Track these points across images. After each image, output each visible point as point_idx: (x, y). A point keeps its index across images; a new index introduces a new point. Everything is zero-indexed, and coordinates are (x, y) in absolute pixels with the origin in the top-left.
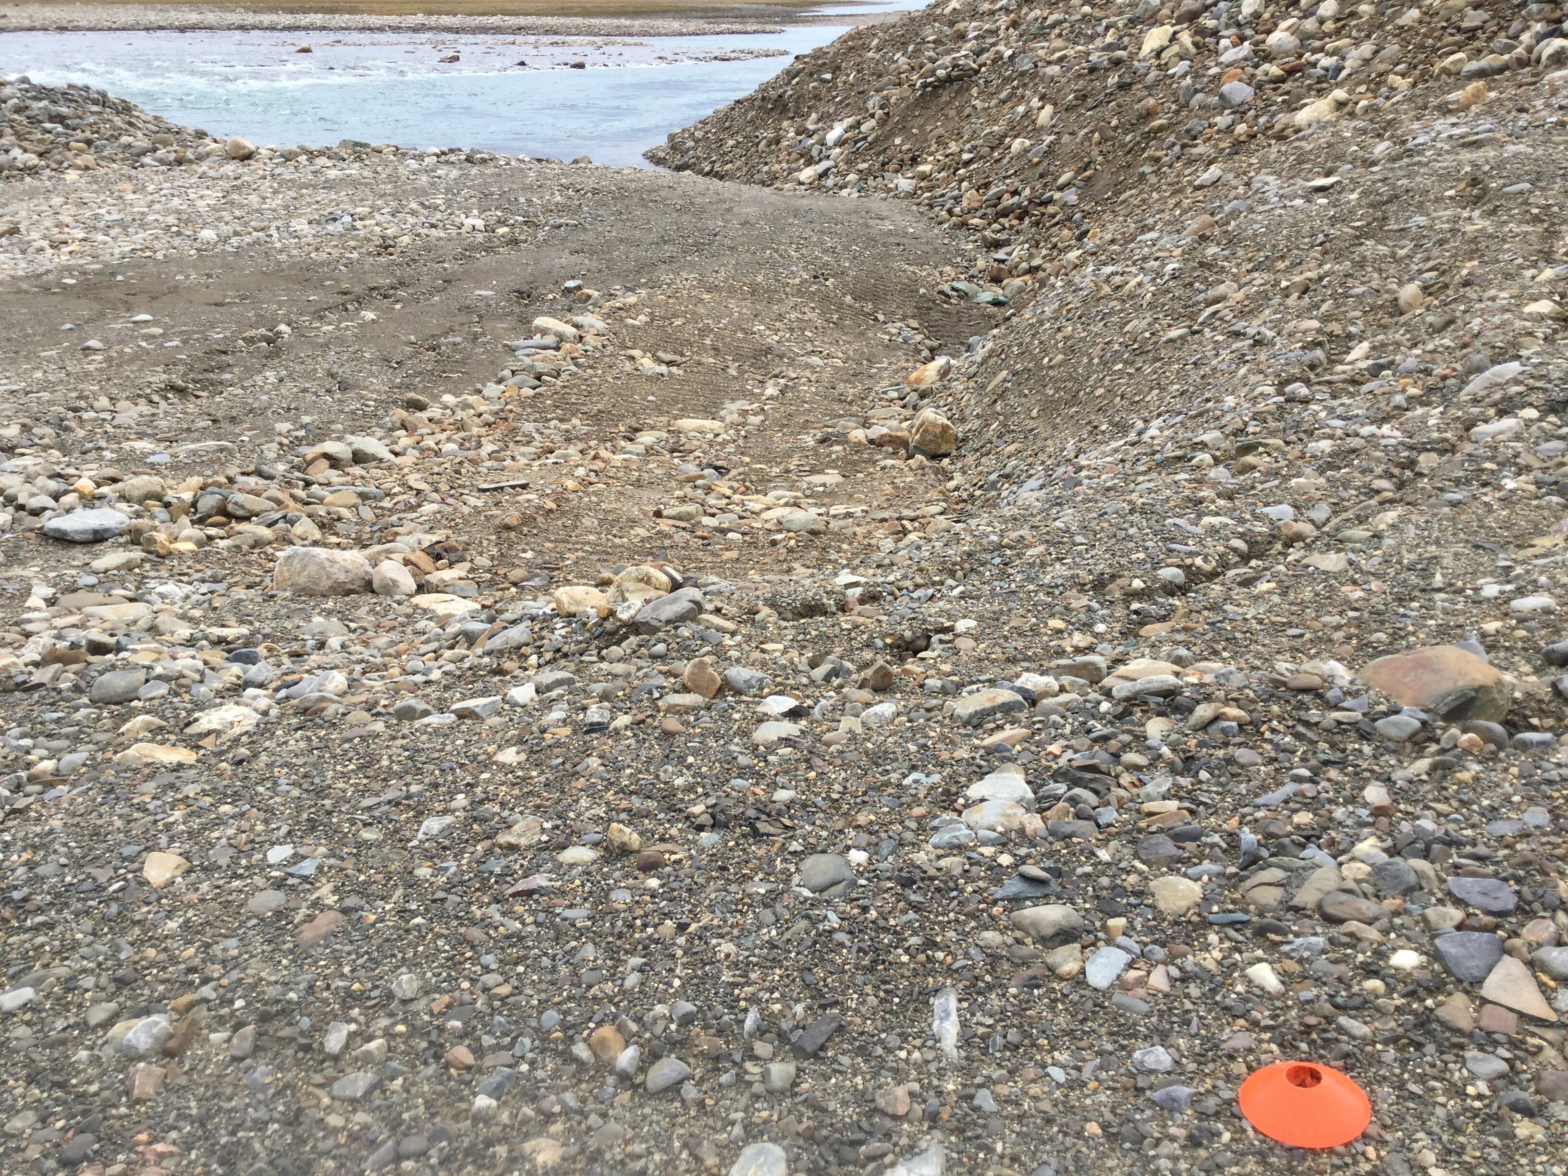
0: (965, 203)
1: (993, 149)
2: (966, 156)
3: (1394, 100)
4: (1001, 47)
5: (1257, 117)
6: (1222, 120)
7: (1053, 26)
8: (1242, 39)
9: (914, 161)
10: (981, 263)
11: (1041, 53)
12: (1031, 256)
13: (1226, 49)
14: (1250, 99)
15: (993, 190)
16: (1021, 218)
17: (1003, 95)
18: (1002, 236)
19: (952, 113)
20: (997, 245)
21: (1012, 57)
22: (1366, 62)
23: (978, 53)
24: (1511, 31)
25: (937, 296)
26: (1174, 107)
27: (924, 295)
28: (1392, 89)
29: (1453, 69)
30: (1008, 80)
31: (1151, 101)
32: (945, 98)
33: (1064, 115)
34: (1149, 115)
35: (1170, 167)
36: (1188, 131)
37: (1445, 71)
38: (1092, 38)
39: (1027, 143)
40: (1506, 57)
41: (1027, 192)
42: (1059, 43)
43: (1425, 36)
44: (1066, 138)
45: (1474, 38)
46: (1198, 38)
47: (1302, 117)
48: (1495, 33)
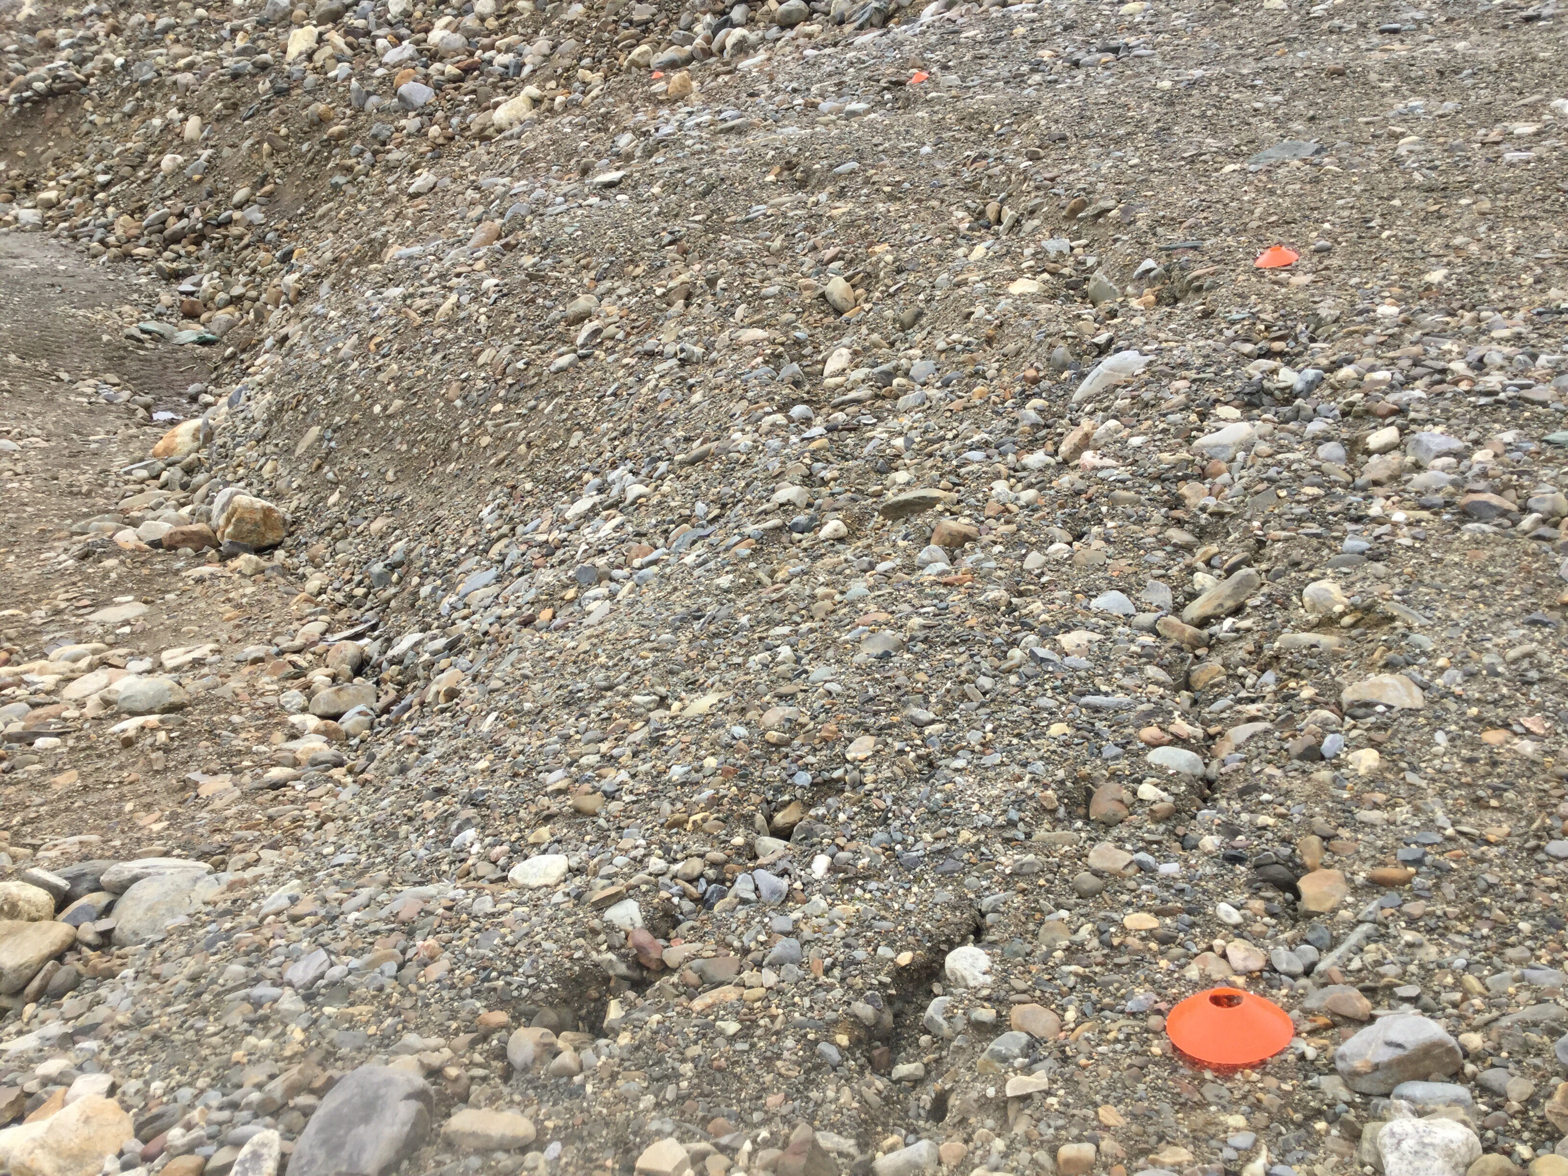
0: (119, 231)
1: (134, 168)
2: (102, 178)
3: (593, 94)
4: (108, 55)
5: (447, 118)
6: (411, 123)
7: (166, 30)
8: (400, 39)
9: (29, 187)
10: (166, 298)
11: (161, 60)
12: (227, 286)
13: (386, 50)
14: (432, 99)
15: (152, 215)
16: (197, 243)
17: (127, 108)
18: (182, 265)
19: (66, 131)
20: (178, 276)
21: (125, 66)
22: (547, 57)
23: (81, 63)
24: (682, 23)
25: (128, 342)
26: (348, 112)
27: (108, 343)
28: (585, 84)
29: (641, 61)
30: (127, 92)
31: (321, 107)
32: (51, 114)
33: (216, 126)
34: (321, 122)
35: (367, 175)
36: (375, 136)
37: (633, 63)
38: (218, 43)
39: (180, 159)
40: (688, 48)
41: (197, 213)
42: (177, 49)
43: (599, 29)
44: (227, 152)
45: (647, 31)
46: (350, 39)
47: (500, 115)
48: (667, 26)
